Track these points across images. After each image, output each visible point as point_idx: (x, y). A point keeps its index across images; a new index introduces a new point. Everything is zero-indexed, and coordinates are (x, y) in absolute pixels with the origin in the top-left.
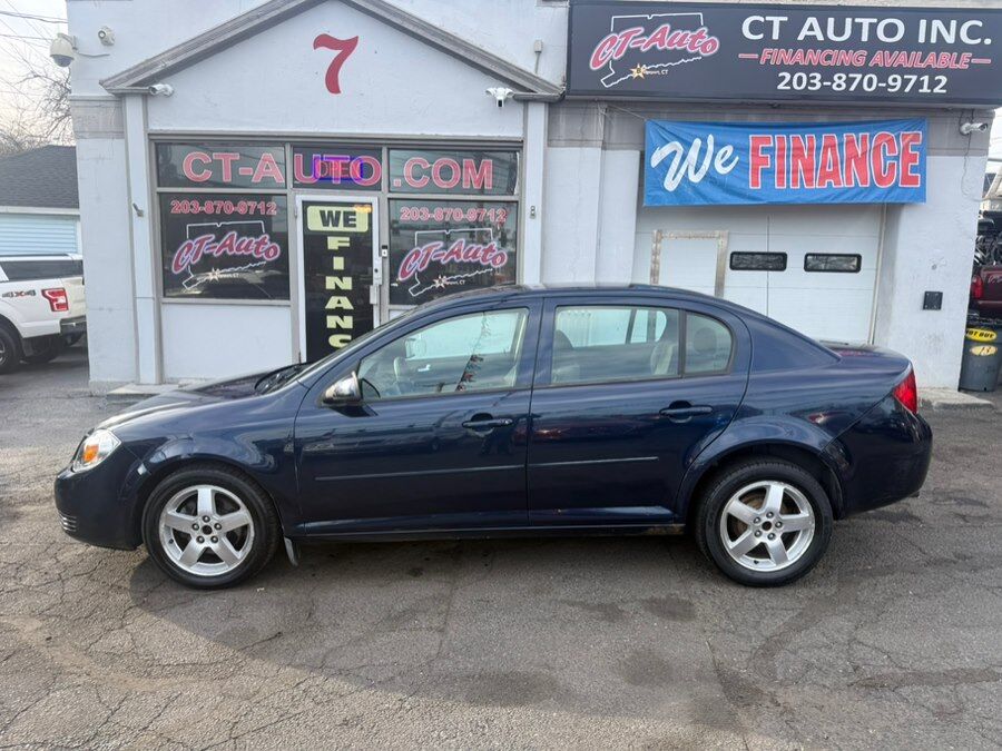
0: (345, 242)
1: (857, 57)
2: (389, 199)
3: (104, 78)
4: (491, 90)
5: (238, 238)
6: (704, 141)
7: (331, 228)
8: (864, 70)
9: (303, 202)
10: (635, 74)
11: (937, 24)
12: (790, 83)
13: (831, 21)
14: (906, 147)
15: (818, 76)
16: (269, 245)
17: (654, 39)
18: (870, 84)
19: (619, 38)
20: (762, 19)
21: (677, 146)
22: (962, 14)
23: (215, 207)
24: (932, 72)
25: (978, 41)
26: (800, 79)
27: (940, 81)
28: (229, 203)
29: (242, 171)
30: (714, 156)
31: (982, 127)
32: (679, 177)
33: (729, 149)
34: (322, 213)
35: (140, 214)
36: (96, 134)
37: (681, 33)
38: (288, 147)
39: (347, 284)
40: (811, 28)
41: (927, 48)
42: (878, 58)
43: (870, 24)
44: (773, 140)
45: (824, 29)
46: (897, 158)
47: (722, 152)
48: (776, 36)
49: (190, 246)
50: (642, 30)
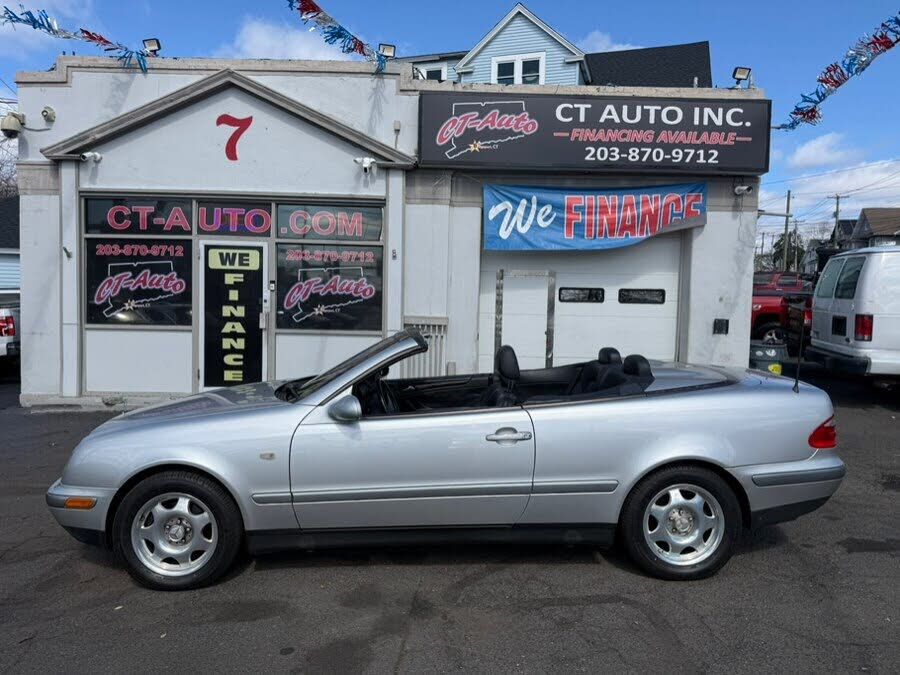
0: (240, 278)
1: (646, 136)
2: (277, 244)
3: (45, 146)
4: (358, 159)
5: (151, 275)
6: (529, 200)
7: (228, 267)
8: (653, 145)
9: (206, 246)
10: (472, 148)
11: (708, 111)
12: (595, 155)
13: (625, 108)
14: (689, 205)
15: (617, 150)
16: (176, 280)
17: (487, 121)
18: (658, 157)
19: (459, 120)
20: (571, 106)
21: (509, 205)
22: (727, 104)
23: (133, 250)
24: (706, 147)
25: (741, 124)
26: (602, 152)
27: (713, 154)
28: (144, 247)
29: (157, 221)
30: (537, 212)
31: (749, 189)
32: (510, 229)
33: (548, 209)
34: (221, 255)
35: (69, 256)
36: (37, 191)
37: (508, 117)
38: (194, 202)
39: (240, 312)
40: (609, 113)
41: (701, 129)
42: (663, 136)
43: (656, 110)
44: (584, 200)
45: (620, 115)
46: (681, 215)
47: (543, 209)
48: (582, 119)
49: (110, 282)
50: (477, 114)
